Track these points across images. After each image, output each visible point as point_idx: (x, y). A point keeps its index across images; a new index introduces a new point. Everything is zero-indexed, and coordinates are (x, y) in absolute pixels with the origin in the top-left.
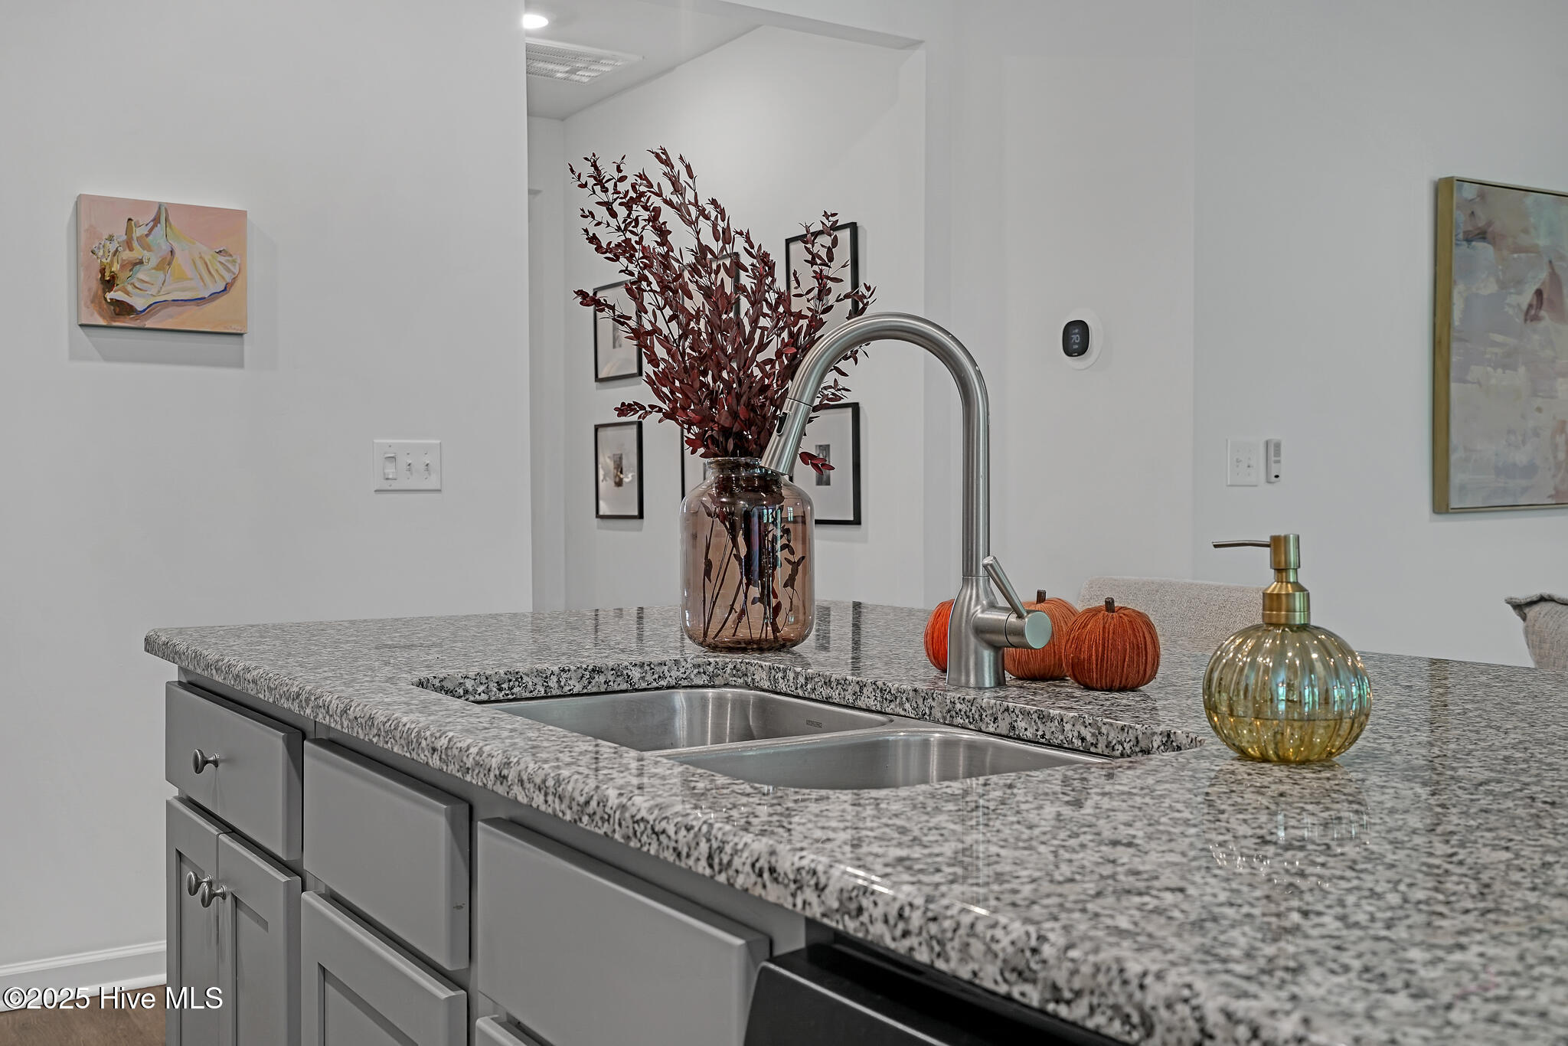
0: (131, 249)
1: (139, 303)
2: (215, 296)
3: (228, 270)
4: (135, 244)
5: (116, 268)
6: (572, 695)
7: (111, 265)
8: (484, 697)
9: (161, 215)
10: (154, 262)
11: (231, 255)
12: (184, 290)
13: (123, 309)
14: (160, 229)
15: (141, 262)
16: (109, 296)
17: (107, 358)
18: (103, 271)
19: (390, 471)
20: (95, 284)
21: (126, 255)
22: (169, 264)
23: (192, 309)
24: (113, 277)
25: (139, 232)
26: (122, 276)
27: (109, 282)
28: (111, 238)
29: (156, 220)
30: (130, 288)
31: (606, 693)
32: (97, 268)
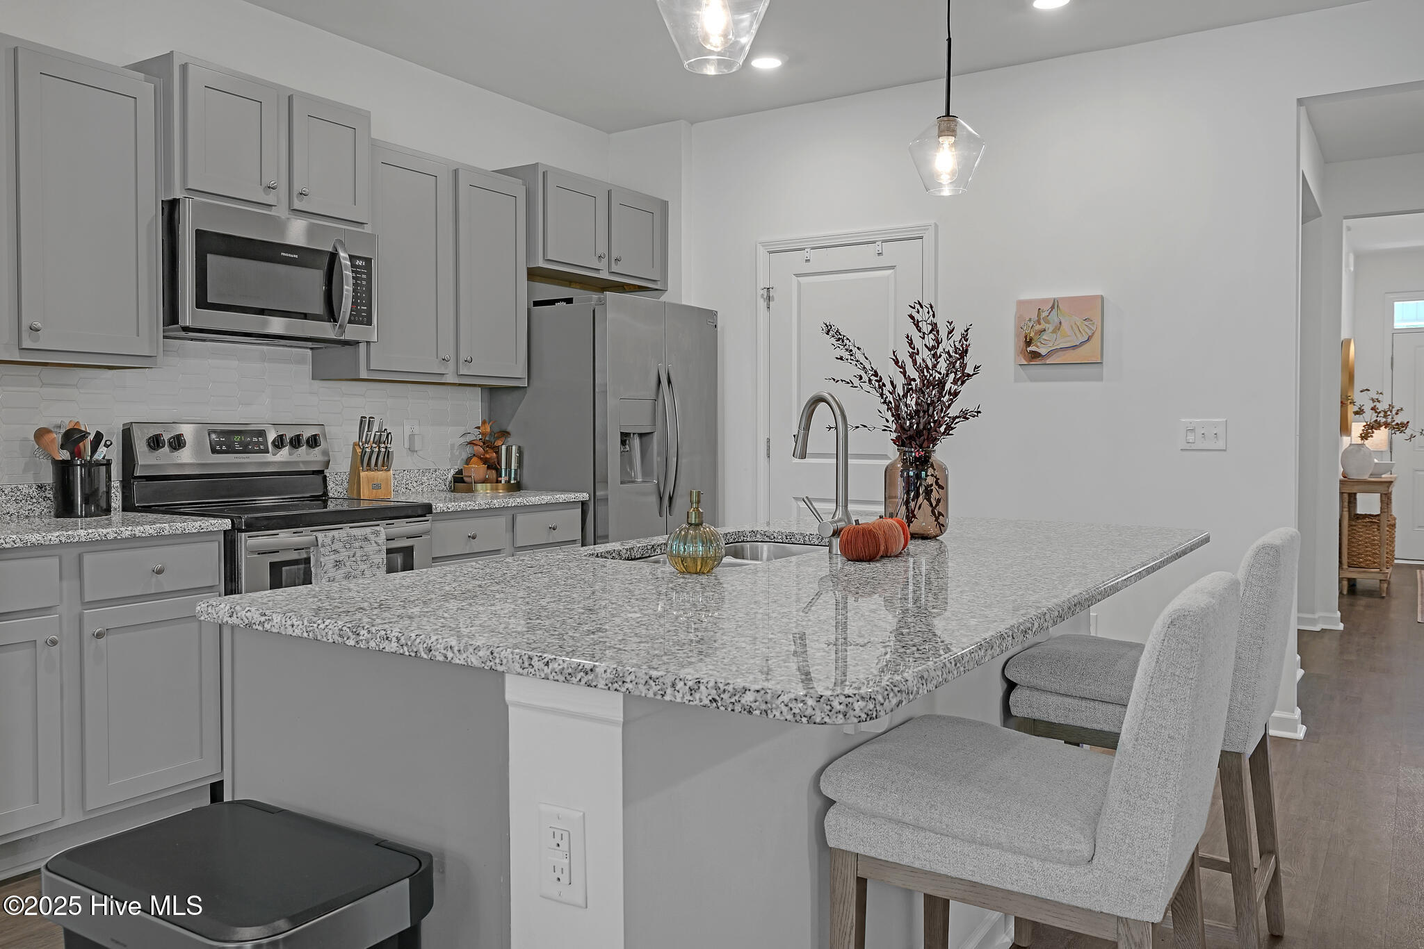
0: (1040, 324)
1: (1043, 351)
2: (1082, 343)
3: (1090, 329)
4: (1042, 321)
5: (1032, 334)
7: (1030, 333)
9: (1055, 305)
10: (1050, 330)
11: (1091, 321)
12: (1069, 341)
13: (1035, 355)
14: (1054, 312)
15: (1045, 330)
16: (1029, 349)
17: (1031, 380)
18: (1026, 337)
19: (1191, 438)
20: (1022, 344)
21: (1038, 327)
22: (1059, 329)
23: (1071, 352)
24: (1031, 340)
25: (1044, 315)
26: (1035, 338)
27: (1029, 343)
28: (1030, 320)
29: (1053, 307)
30: (1039, 344)
32: (1024, 335)
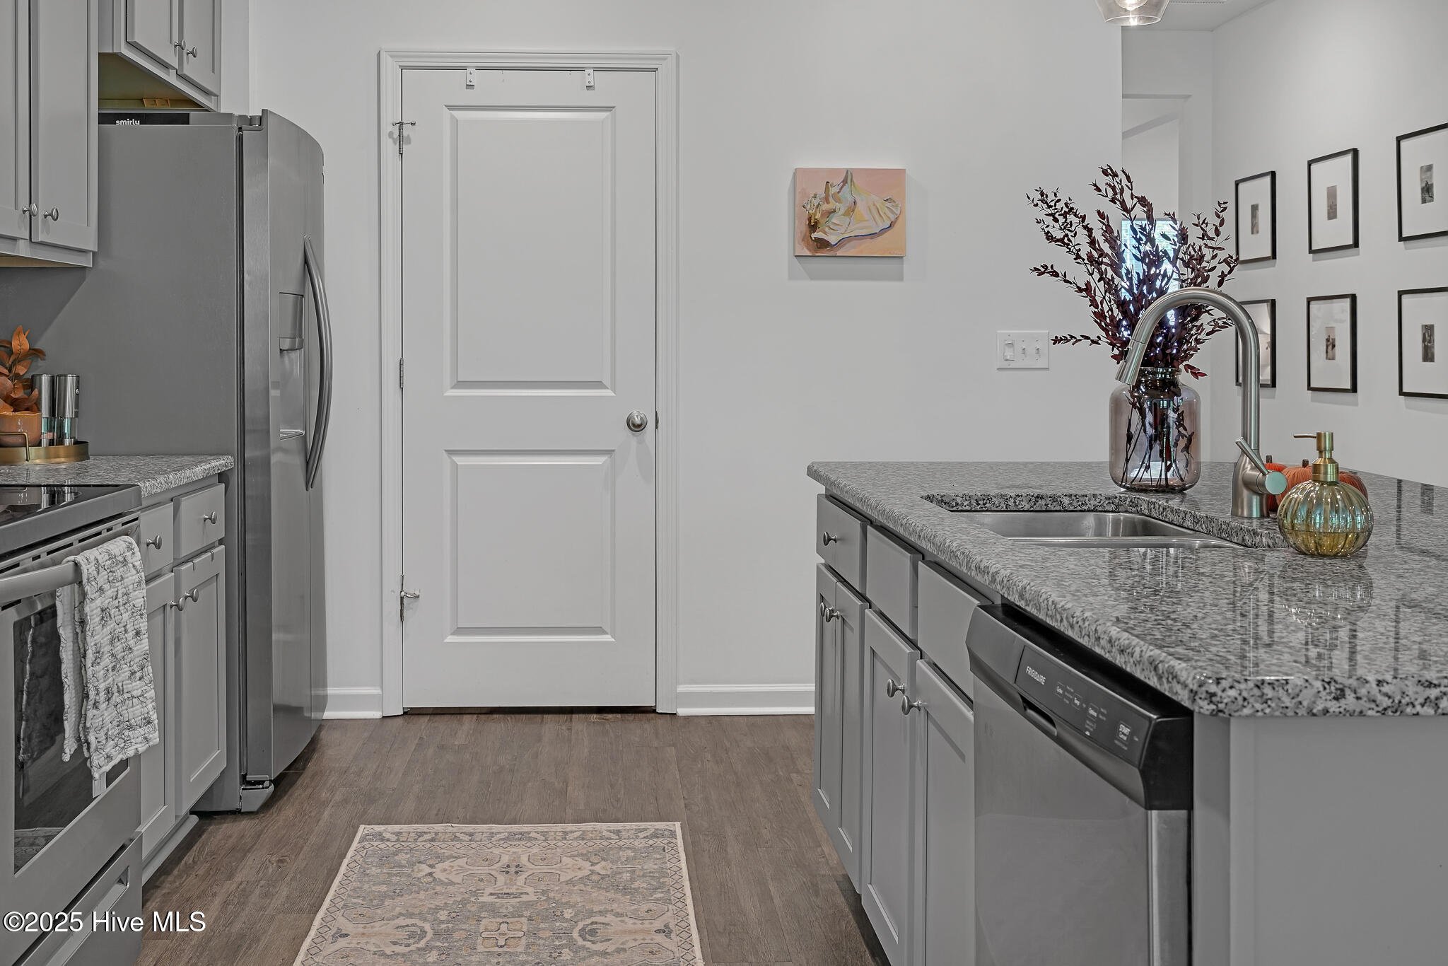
0: (828, 203)
1: (833, 239)
2: (883, 231)
3: (893, 212)
4: (831, 199)
5: (818, 216)
6: (1024, 511)
7: (815, 215)
8: (968, 508)
9: (848, 178)
10: (842, 211)
11: (894, 202)
12: (862, 229)
13: (822, 244)
14: (846, 188)
15: (834, 211)
16: (814, 235)
17: (812, 278)
18: (810, 219)
19: (1009, 354)
20: (803, 226)
21: (825, 207)
22: (853, 211)
23: (868, 242)
24: (816, 223)
25: (833, 190)
26: (822, 221)
27: (813, 226)
28: (815, 196)
29: (845, 182)
30: (827, 229)
31: (1046, 511)
32: (807, 217)
